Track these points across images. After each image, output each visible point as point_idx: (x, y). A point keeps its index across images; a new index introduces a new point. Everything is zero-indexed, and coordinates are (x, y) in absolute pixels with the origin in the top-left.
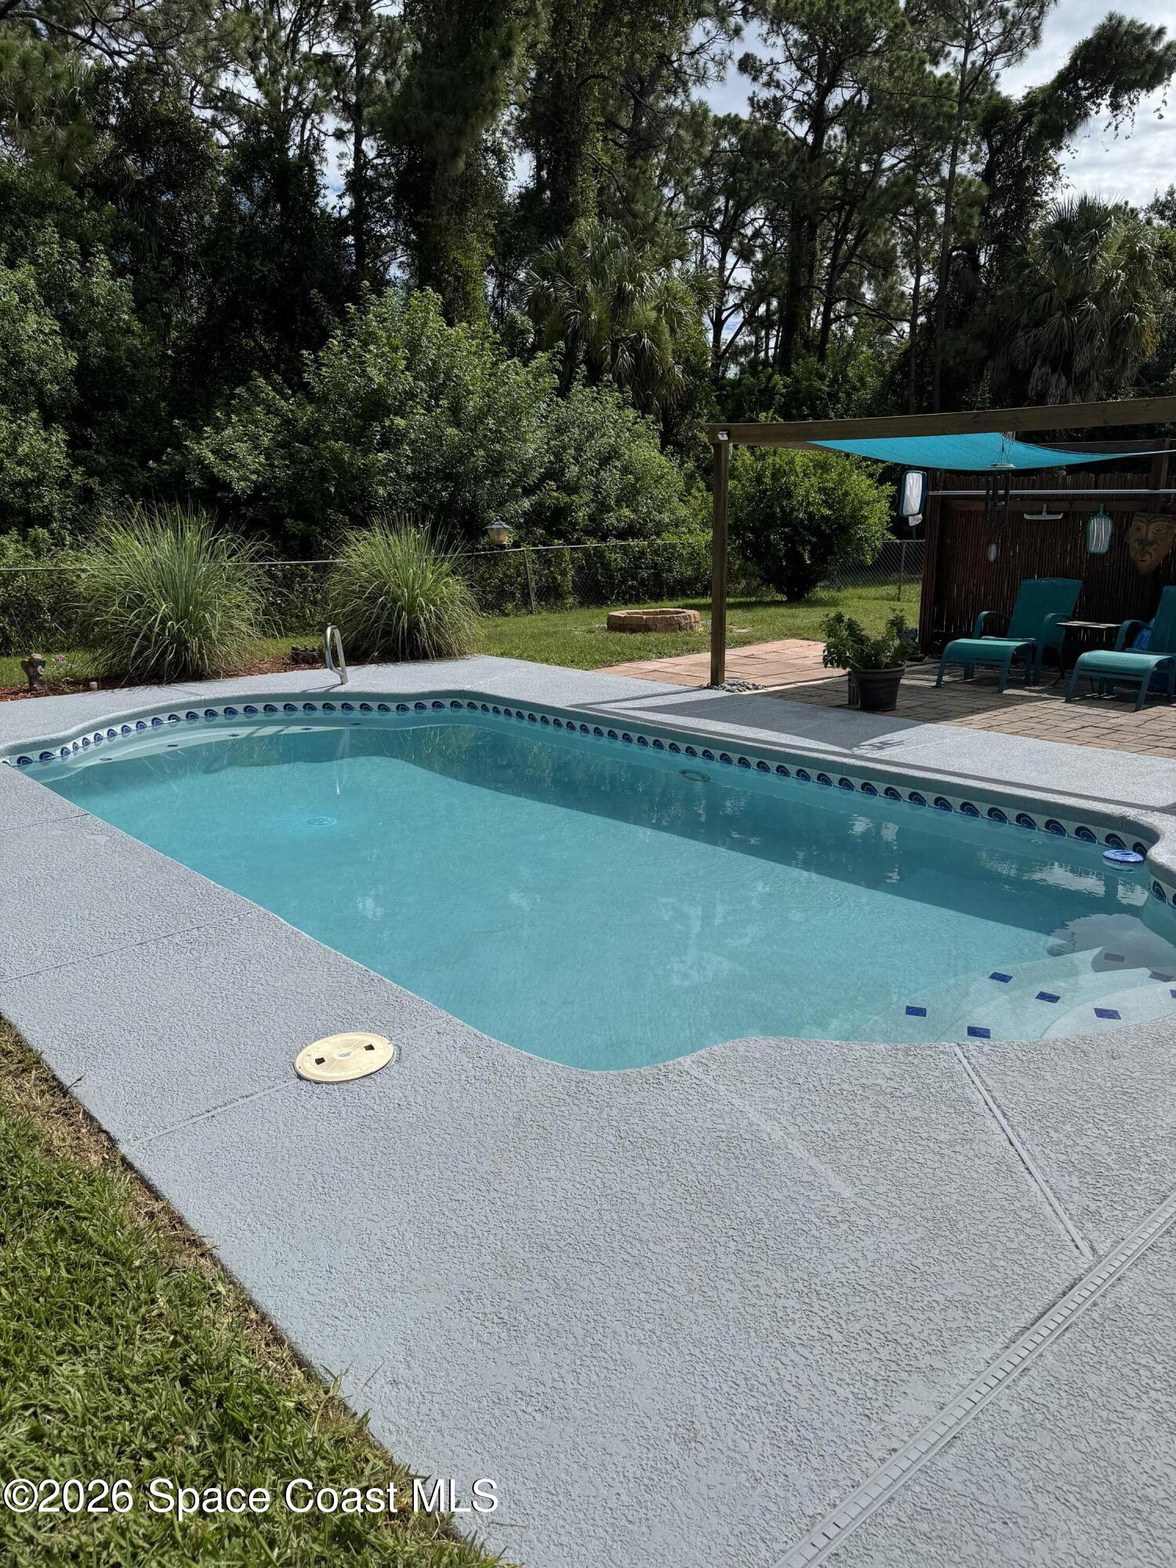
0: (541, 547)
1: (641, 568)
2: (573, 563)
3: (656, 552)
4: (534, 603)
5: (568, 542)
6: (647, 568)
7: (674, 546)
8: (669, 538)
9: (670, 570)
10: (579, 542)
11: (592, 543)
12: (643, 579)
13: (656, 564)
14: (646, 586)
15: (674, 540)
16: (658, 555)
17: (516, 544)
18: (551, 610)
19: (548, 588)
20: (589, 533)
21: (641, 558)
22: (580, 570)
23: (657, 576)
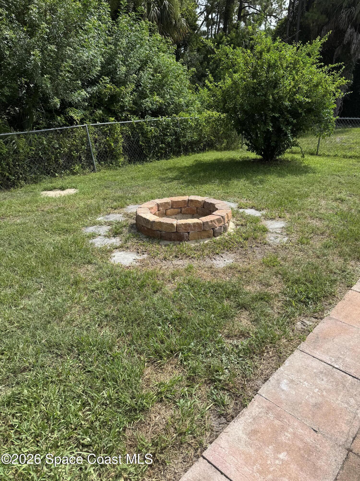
0: (98, 123)
1: (167, 135)
2: (122, 133)
3: (176, 125)
5: (117, 119)
6: (171, 135)
7: (186, 121)
8: (184, 116)
9: (184, 137)
10: (126, 119)
11: (135, 120)
12: (169, 143)
13: (176, 132)
14: (170, 146)
15: (186, 116)
16: (177, 127)
18: (109, 168)
19: (106, 152)
20: (134, 113)
21: (167, 129)
22: (127, 138)
23: (177, 140)
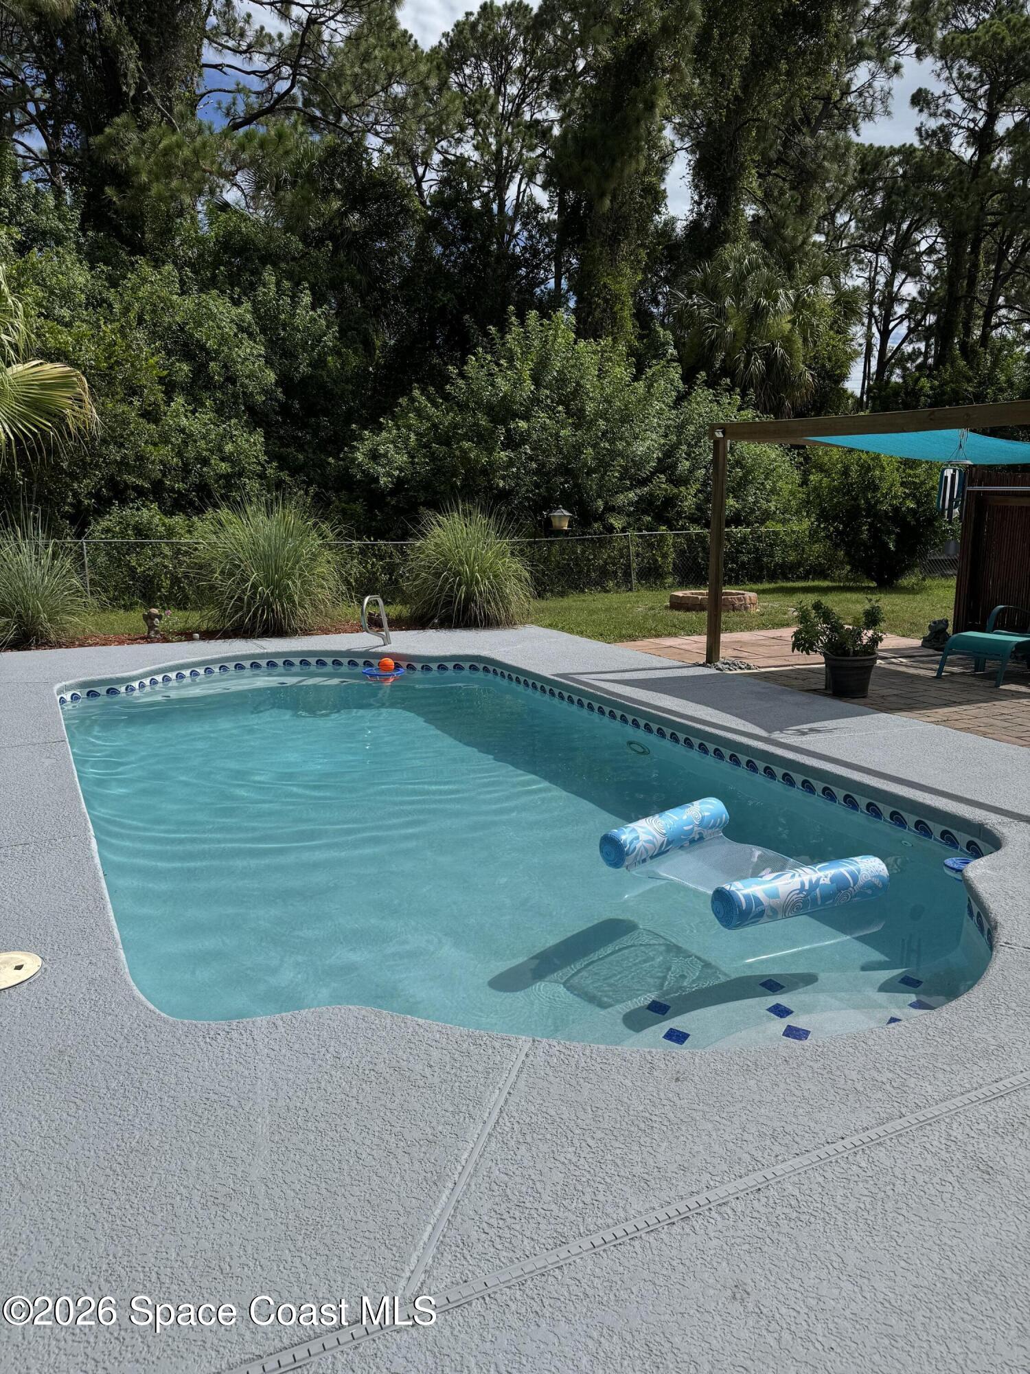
0: (645, 532)
1: (742, 552)
2: (674, 547)
3: (759, 539)
4: (634, 582)
5: (671, 528)
6: (748, 553)
7: (776, 533)
8: (772, 526)
9: (772, 555)
10: (683, 528)
11: (695, 530)
12: (743, 563)
13: (758, 549)
14: (746, 569)
15: (779, 528)
16: (761, 542)
17: (624, 530)
18: (650, 588)
19: (650, 569)
20: (694, 520)
21: (742, 544)
22: (681, 553)
23: (758, 560)
